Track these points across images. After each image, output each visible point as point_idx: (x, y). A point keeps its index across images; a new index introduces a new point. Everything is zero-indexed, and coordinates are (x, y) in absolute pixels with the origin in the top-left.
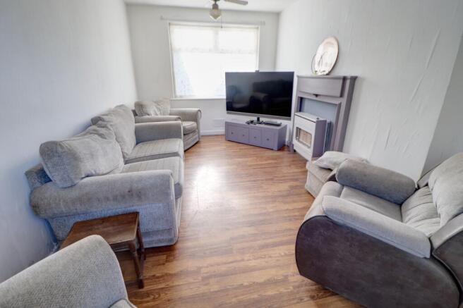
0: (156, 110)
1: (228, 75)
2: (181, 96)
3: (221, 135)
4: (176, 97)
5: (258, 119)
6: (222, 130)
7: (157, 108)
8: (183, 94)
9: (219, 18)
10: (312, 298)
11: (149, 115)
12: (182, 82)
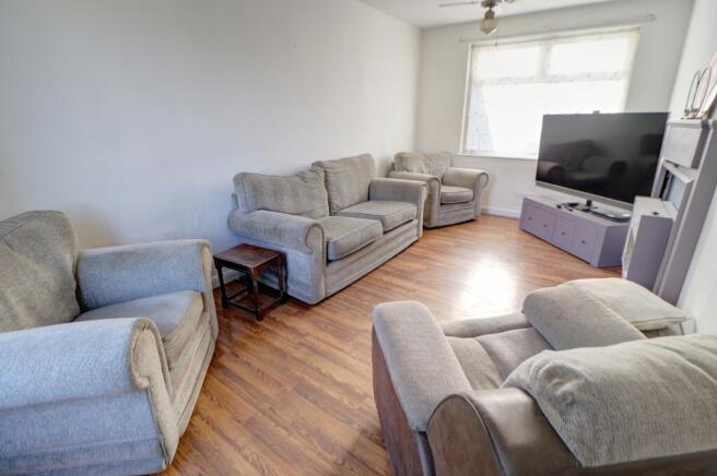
0: (423, 166)
1: (547, 118)
2: (472, 151)
3: (515, 219)
4: (464, 151)
5: (589, 203)
6: (517, 212)
7: (426, 164)
8: (475, 148)
9: (494, 31)
10: (363, 432)
11: (408, 170)
12: (477, 130)
